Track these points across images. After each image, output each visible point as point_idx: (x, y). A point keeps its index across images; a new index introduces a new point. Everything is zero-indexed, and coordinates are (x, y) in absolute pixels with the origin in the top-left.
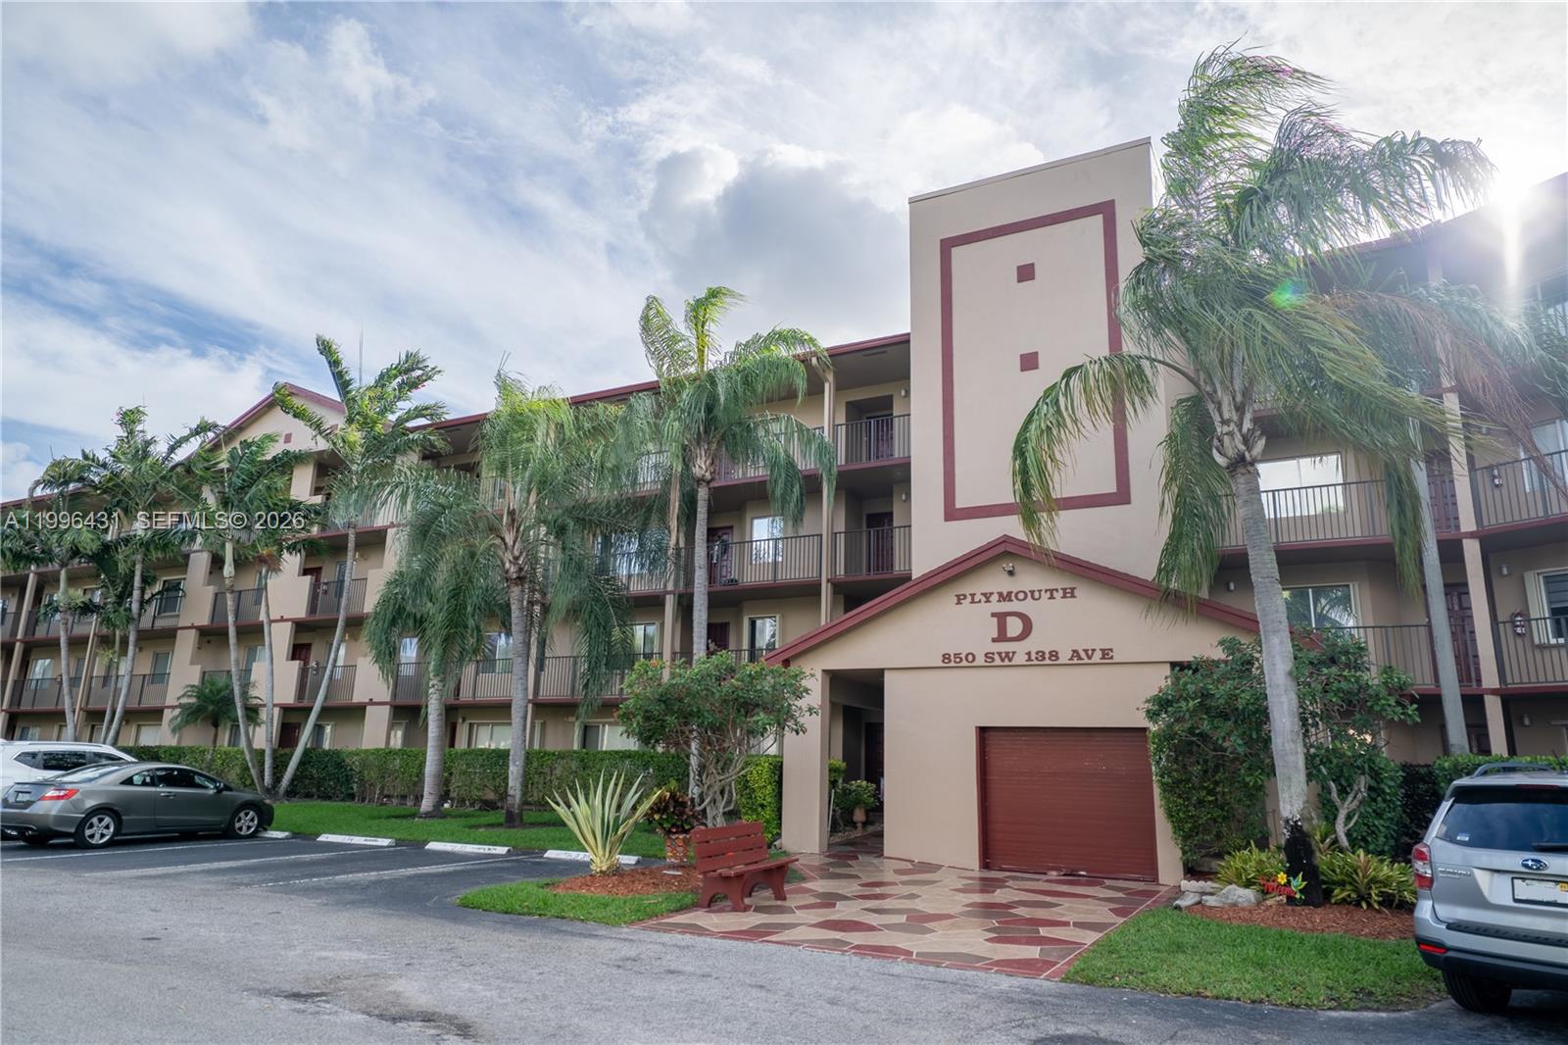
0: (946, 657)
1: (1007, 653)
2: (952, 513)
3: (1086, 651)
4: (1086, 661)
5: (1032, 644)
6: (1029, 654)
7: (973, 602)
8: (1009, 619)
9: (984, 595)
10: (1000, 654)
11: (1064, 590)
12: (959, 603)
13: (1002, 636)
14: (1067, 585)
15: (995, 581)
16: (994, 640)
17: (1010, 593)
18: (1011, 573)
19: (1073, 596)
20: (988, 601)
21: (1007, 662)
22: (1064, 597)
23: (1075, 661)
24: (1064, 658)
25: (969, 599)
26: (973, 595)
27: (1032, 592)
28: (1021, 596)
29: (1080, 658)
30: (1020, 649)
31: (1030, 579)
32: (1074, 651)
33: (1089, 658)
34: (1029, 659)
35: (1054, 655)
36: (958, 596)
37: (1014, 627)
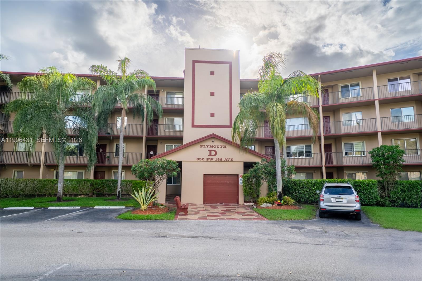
0: (198, 159)
1: (211, 159)
2: (193, 126)
3: (228, 159)
4: (228, 161)
5: (217, 157)
6: (216, 159)
7: (204, 147)
8: (212, 151)
9: (207, 146)
10: (210, 159)
11: (224, 146)
12: (201, 147)
13: (210, 155)
14: (225, 145)
15: (209, 143)
16: (209, 156)
17: (212, 146)
18: (213, 142)
19: (226, 147)
20: (207, 147)
21: (211, 161)
22: (224, 147)
23: (226, 161)
24: (223, 160)
25: (203, 146)
26: (204, 146)
27: (217, 146)
28: (215, 147)
29: (227, 160)
30: (214, 158)
31: (217, 143)
32: (226, 159)
33: (229, 160)
34: (216, 160)
35: (221, 159)
36: (201, 146)
37: (213, 153)
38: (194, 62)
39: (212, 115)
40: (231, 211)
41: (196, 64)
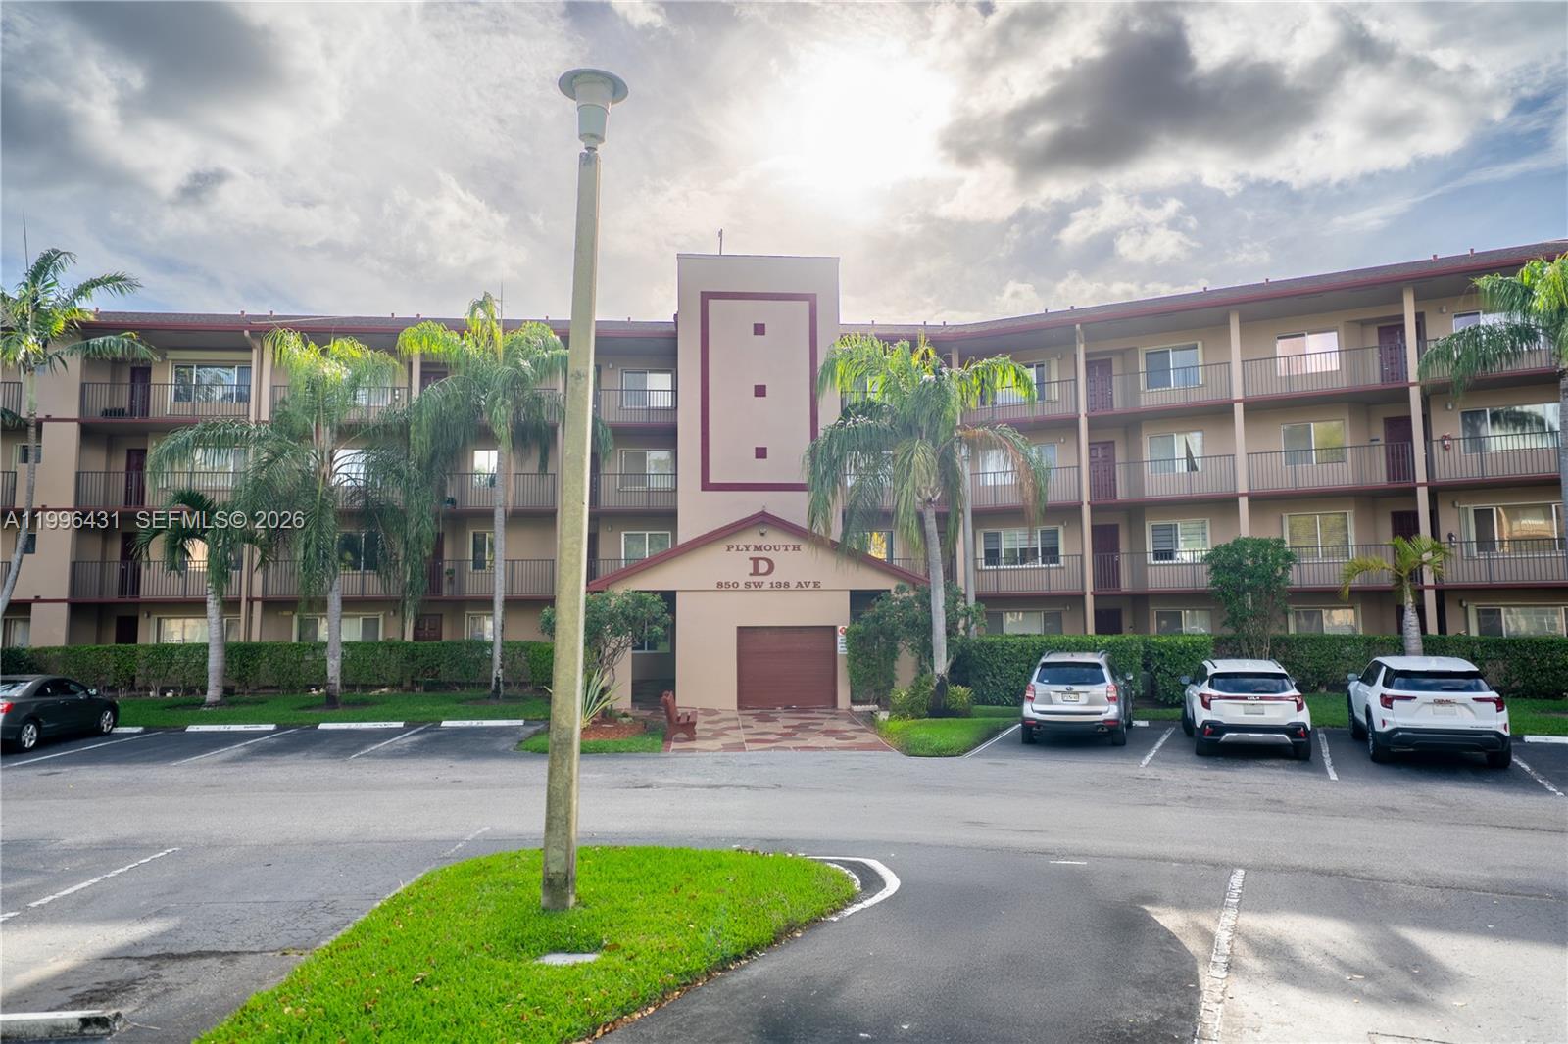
0: (720, 584)
1: (759, 583)
2: (706, 486)
3: (805, 582)
4: (805, 588)
5: (774, 577)
6: (772, 583)
7: (738, 550)
8: (760, 562)
9: (745, 546)
10: (754, 583)
11: (794, 546)
12: (729, 550)
13: (756, 572)
14: (796, 543)
15: (752, 538)
16: (751, 574)
17: (761, 546)
18: (763, 534)
19: (799, 550)
20: (747, 550)
21: (758, 588)
22: (794, 550)
23: (799, 588)
24: (793, 586)
25: (735, 548)
26: (738, 546)
27: (775, 546)
28: (768, 548)
29: (802, 586)
30: (767, 580)
31: (774, 538)
32: (799, 582)
33: (807, 586)
34: (772, 586)
35: (787, 584)
36: (728, 546)
37: (763, 567)
38: (706, 297)
39: (761, 453)
40: (811, 727)
41: (710, 301)
